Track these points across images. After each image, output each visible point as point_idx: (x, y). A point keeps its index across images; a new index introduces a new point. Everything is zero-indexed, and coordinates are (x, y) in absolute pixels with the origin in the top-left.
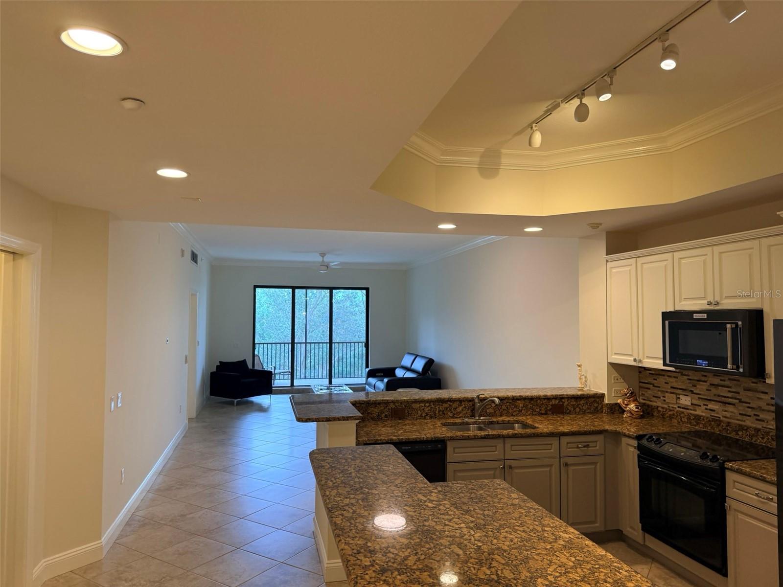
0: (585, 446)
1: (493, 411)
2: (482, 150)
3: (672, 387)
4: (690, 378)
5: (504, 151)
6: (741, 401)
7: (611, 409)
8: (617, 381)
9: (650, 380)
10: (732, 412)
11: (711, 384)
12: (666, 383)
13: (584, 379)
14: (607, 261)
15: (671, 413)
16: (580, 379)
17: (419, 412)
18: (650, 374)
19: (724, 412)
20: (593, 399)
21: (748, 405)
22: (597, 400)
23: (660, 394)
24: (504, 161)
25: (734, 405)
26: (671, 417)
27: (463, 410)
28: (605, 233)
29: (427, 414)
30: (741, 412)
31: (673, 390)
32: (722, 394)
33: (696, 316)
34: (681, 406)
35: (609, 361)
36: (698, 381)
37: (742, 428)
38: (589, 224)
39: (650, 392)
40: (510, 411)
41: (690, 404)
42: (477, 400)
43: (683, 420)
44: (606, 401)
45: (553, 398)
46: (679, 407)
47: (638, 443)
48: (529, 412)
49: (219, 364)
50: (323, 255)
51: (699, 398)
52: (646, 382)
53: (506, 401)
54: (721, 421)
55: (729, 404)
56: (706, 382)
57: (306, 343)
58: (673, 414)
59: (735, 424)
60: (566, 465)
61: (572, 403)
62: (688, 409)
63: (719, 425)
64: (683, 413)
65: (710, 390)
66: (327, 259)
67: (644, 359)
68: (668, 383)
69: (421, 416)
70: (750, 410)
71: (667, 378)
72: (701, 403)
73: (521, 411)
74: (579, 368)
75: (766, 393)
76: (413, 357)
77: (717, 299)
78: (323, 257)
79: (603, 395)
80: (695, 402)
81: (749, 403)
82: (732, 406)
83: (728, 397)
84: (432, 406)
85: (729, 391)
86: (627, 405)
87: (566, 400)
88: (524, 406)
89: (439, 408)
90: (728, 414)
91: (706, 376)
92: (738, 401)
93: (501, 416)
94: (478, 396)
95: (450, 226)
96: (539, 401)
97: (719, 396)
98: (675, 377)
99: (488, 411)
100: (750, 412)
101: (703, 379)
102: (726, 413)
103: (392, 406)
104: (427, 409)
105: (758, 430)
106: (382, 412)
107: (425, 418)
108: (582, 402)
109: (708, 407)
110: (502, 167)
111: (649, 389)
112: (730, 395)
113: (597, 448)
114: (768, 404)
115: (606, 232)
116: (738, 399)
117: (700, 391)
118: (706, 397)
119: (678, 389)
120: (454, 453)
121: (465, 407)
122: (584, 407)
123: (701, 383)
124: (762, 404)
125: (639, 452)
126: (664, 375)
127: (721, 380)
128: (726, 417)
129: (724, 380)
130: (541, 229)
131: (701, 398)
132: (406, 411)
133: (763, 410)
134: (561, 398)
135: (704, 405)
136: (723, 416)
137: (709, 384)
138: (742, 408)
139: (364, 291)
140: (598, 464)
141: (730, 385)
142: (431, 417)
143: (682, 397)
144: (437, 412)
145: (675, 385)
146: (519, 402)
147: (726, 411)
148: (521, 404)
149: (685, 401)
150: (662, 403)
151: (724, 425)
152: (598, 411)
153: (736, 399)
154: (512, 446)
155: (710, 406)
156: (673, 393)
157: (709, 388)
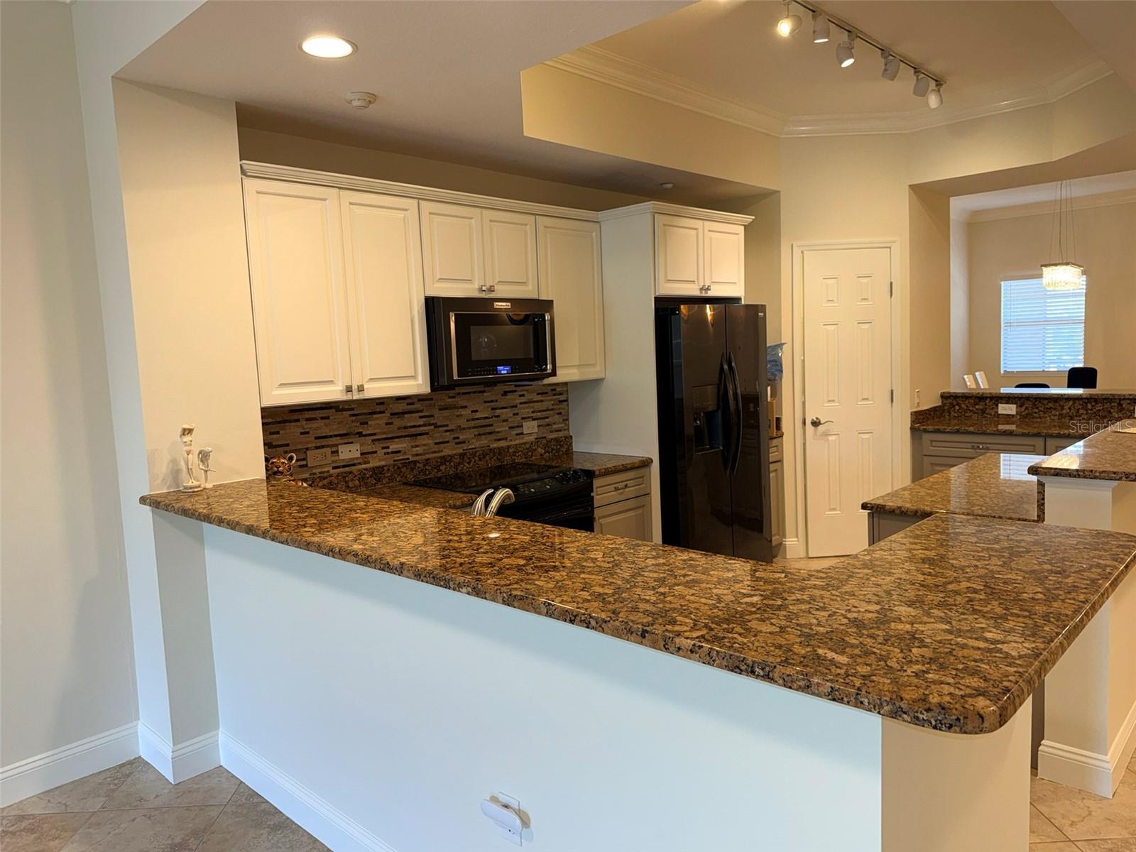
3: (317, 438)
4: (355, 412)
6: (436, 426)
10: (424, 445)
11: (392, 414)
12: (302, 433)
19: (414, 449)
21: (446, 428)
25: (427, 434)
30: (437, 441)
31: (319, 443)
32: (409, 425)
34: (341, 464)
36: (371, 414)
37: (444, 460)
41: (359, 456)
46: (334, 468)
51: (371, 441)
55: (420, 435)
56: (383, 412)
59: (435, 458)
62: (354, 465)
64: (351, 473)
65: (391, 423)
68: (308, 433)
70: (448, 433)
71: (305, 423)
72: (378, 447)
75: (466, 407)
80: (366, 449)
81: (447, 425)
82: (425, 436)
83: (419, 426)
85: (421, 417)
90: (420, 450)
92: (432, 427)
97: (405, 428)
98: (322, 418)
100: (449, 436)
101: (379, 409)
105: (462, 455)
109: (389, 450)
112: (421, 422)
114: (468, 420)
116: (433, 424)
117: (372, 429)
118: (385, 436)
119: (331, 436)
123: (374, 416)
124: (462, 422)
126: (298, 420)
127: (408, 404)
128: (417, 455)
129: (413, 404)
131: (378, 440)
133: (464, 429)
135: (383, 448)
136: (413, 455)
137: (389, 415)
138: (438, 436)
141: (421, 408)
143: (341, 448)
145: (319, 433)
147: (417, 446)
149: (349, 452)
151: (421, 466)
153: (430, 425)
155: (393, 447)
156: (323, 447)
157: (390, 421)
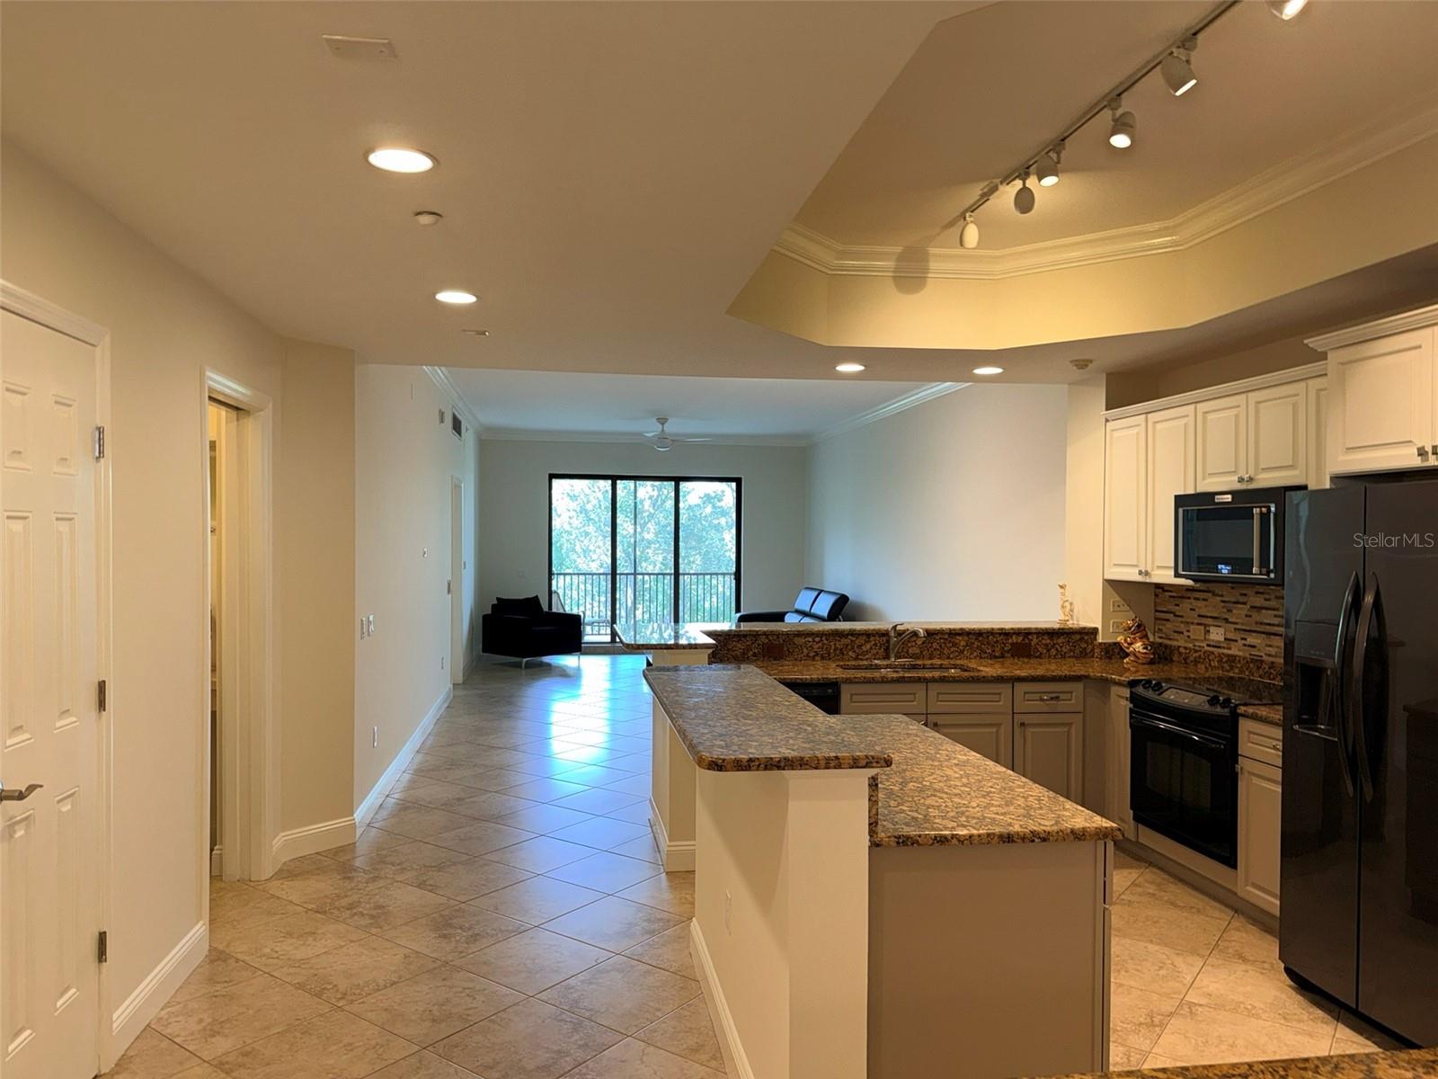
0: (1052, 699)
1: (918, 651)
2: (899, 249)
3: (1199, 616)
4: (1224, 599)
5: (932, 251)
7: (1107, 652)
8: (1118, 609)
9: (1171, 607)
11: (1251, 607)
12: (1191, 609)
13: (1068, 607)
14: (1107, 421)
15: (1197, 654)
16: (1063, 607)
17: (805, 650)
18: (1170, 596)
19: (1267, 648)
20: (1078, 637)
22: (1086, 638)
23: (1183, 627)
24: (933, 265)
26: (1196, 662)
27: (871, 648)
28: (1105, 375)
29: (817, 654)
31: (1200, 620)
32: (1265, 621)
33: (1218, 499)
34: (1212, 643)
35: (1105, 578)
36: (1235, 603)
38: (1071, 362)
39: (1169, 625)
40: (946, 651)
41: (1223, 639)
42: (892, 634)
43: (1212, 664)
44: (1100, 639)
45: (1014, 633)
46: (1208, 645)
47: (1131, 692)
48: (975, 654)
49: (496, 602)
50: (662, 421)
51: (1235, 629)
52: (1165, 609)
53: (940, 636)
54: (1262, 661)
55: (1275, 635)
56: (1244, 603)
57: (635, 574)
58: (1200, 657)
60: (1023, 724)
61: (1043, 642)
62: (1219, 647)
63: (1259, 668)
64: (1213, 653)
65: (1250, 616)
66: (669, 428)
67: (1153, 570)
68: (1194, 610)
69: (808, 655)
71: (1192, 601)
72: (1237, 636)
73: (962, 652)
74: (1062, 590)
76: (816, 593)
77: (1251, 472)
78: (663, 424)
79: (1094, 631)
80: (1230, 636)
82: (1277, 637)
83: (1273, 625)
84: (825, 642)
85: (1275, 616)
86: (1130, 644)
87: (1035, 636)
88: (967, 645)
89: (835, 645)
91: (1245, 595)
93: (931, 659)
94: (895, 627)
95: (855, 368)
96: (991, 637)
97: (1261, 624)
98: (1204, 600)
99: (910, 651)
101: (1242, 599)
102: (1270, 649)
103: (764, 639)
104: (816, 646)
106: (749, 648)
107: (813, 659)
108: (1060, 641)
109: (1247, 643)
110: (930, 275)
111: (1168, 620)
112: (1276, 621)
113: (1073, 701)
115: (1107, 375)
117: (1237, 618)
118: (1244, 627)
119: (1207, 617)
120: (852, 702)
121: (876, 645)
122: (1063, 649)
123: (1239, 606)
125: (1131, 706)
126: (1189, 598)
127: (1266, 600)
128: (1269, 655)
129: (1269, 600)
130: (999, 370)
131: (1239, 629)
132: (785, 649)
134: (1026, 633)
135: (1242, 639)
137: (1249, 607)
139: (734, 485)
140: (1074, 726)
141: (1277, 606)
142: (823, 658)
143: (1212, 629)
144: (832, 651)
145: (1203, 612)
146: (960, 638)
147: (1270, 646)
148: (962, 642)
149: (1217, 635)
150: (1186, 641)
151: (1267, 667)
152: (1086, 654)
154: (938, 694)
155: (1251, 640)
156: (1201, 624)
157: (1249, 613)
